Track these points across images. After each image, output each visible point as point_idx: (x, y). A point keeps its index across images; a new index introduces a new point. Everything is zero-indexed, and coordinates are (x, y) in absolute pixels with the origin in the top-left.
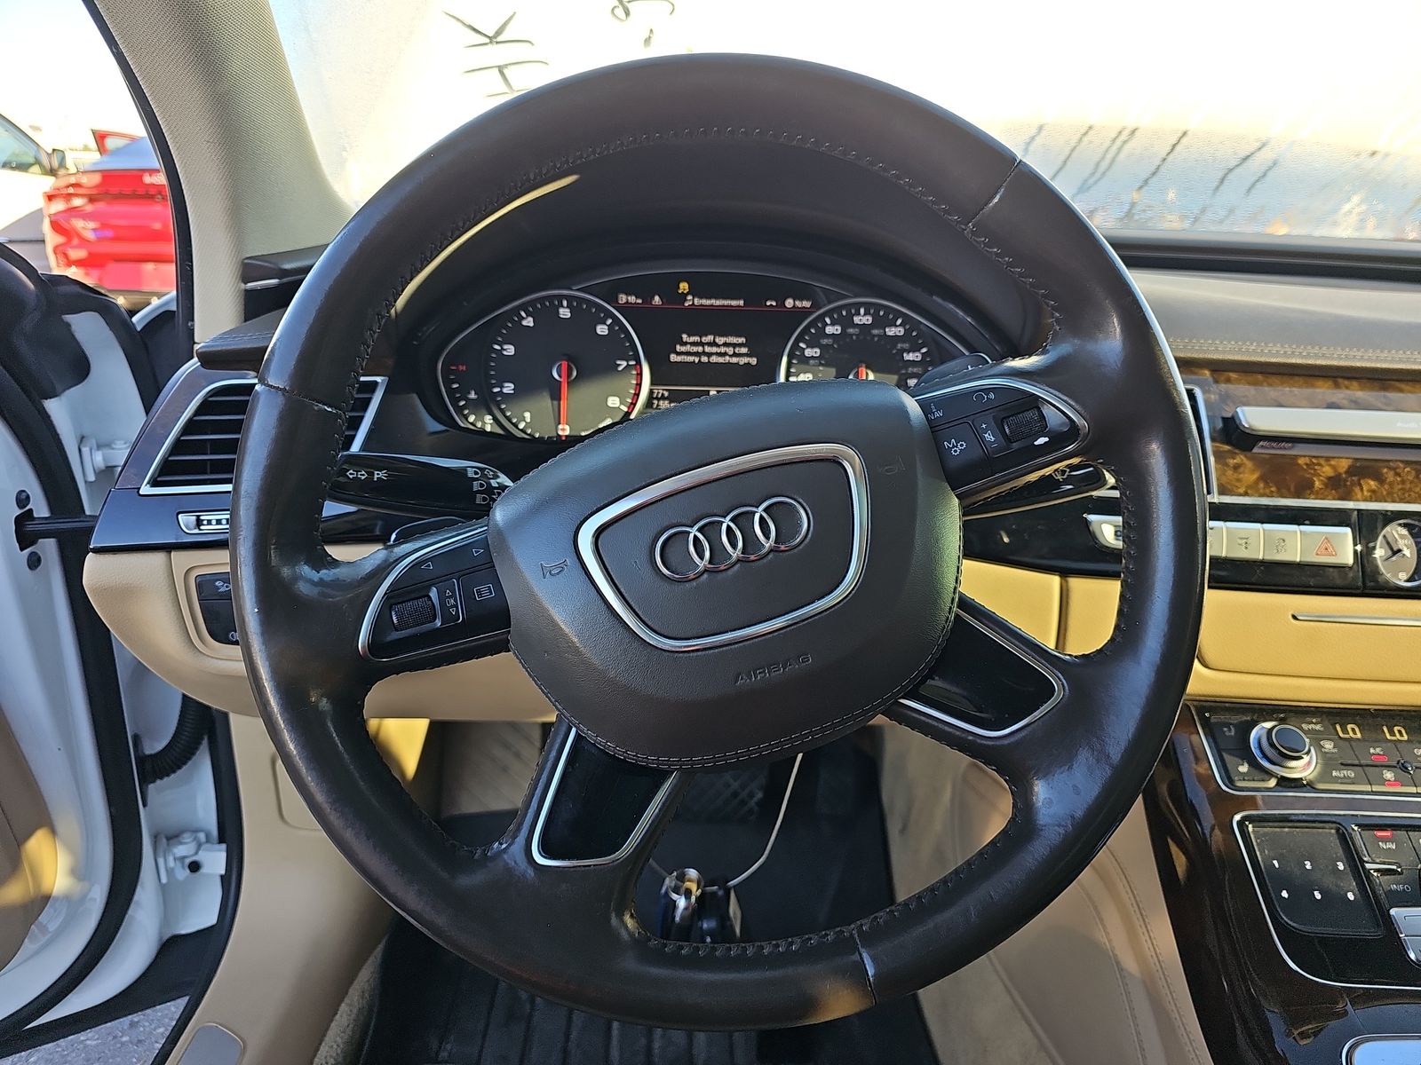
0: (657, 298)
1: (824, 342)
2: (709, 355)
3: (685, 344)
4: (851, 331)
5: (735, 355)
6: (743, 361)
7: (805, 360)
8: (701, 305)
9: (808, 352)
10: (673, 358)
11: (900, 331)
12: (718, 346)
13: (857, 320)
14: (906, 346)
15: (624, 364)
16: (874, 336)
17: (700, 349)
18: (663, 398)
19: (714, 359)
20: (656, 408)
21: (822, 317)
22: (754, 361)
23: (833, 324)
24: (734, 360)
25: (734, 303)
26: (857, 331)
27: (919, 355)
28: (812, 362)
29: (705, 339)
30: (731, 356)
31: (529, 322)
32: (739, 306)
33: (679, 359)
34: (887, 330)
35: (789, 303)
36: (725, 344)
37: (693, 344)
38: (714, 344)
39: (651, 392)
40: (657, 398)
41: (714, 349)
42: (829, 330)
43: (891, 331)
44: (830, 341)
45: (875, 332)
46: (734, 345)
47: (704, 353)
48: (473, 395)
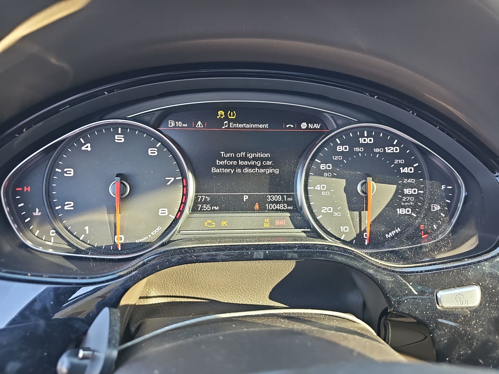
0: (199, 123)
1: (336, 158)
2: (243, 167)
3: (224, 159)
4: (357, 149)
5: (262, 167)
6: (270, 171)
7: (320, 173)
8: (235, 128)
9: (323, 167)
10: (214, 170)
11: (395, 150)
12: (249, 160)
13: (361, 140)
14: (402, 161)
15: (173, 179)
16: (377, 153)
17: (235, 163)
18: (206, 202)
19: (246, 170)
20: (201, 210)
21: (333, 139)
22: (277, 171)
23: (342, 144)
24: (262, 171)
25: (261, 126)
26: (361, 149)
27: (412, 168)
28: (326, 174)
29: (239, 155)
30: (259, 168)
31: (87, 147)
32: (264, 128)
33: (218, 171)
34: (386, 148)
35: (304, 125)
36: (254, 159)
37: (229, 159)
38: (245, 159)
39: (196, 198)
40: (201, 203)
41: (246, 163)
42: (340, 148)
43: (389, 150)
44: (340, 158)
45: (377, 150)
46: (262, 159)
47: (238, 166)
48: (37, 213)
